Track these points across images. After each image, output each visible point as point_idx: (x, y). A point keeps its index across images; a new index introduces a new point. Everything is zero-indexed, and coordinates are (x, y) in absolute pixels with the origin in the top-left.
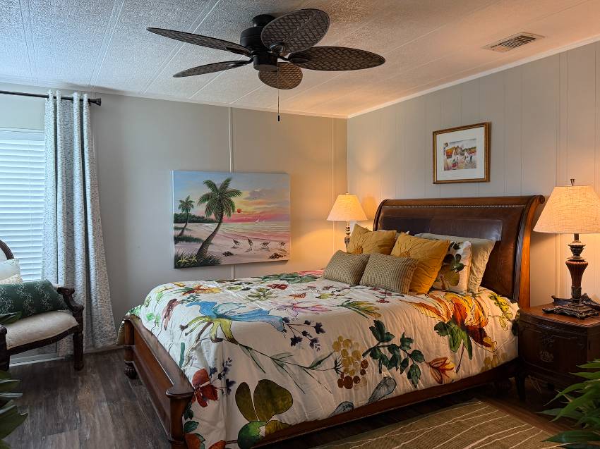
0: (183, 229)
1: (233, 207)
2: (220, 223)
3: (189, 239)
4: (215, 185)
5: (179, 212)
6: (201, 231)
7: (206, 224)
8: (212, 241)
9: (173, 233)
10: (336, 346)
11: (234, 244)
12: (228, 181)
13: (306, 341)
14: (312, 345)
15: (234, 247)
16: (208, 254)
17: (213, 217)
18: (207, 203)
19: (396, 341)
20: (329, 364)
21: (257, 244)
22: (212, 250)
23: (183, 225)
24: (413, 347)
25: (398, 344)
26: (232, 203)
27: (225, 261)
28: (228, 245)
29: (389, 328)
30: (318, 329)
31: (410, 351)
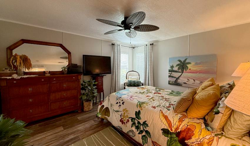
0: (171, 74)
1: (188, 68)
2: (182, 73)
3: (173, 77)
4: (181, 61)
5: (170, 69)
6: (177, 75)
7: (178, 73)
8: (180, 78)
9: (168, 75)
10: (124, 110)
11: (187, 80)
12: (186, 59)
13: (119, 104)
14: (119, 106)
15: (187, 81)
16: (178, 82)
17: (180, 71)
18: (178, 66)
19: (141, 122)
20: (120, 113)
21: (197, 82)
22: (179, 81)
23: (171, 73)
24: (147, 129)
25: (142, 123)
26: (187, 67)
27: (184, 85)
28: (185, 80)
29: (141, 116)
30: (123, 103)
31: (146, 130)
